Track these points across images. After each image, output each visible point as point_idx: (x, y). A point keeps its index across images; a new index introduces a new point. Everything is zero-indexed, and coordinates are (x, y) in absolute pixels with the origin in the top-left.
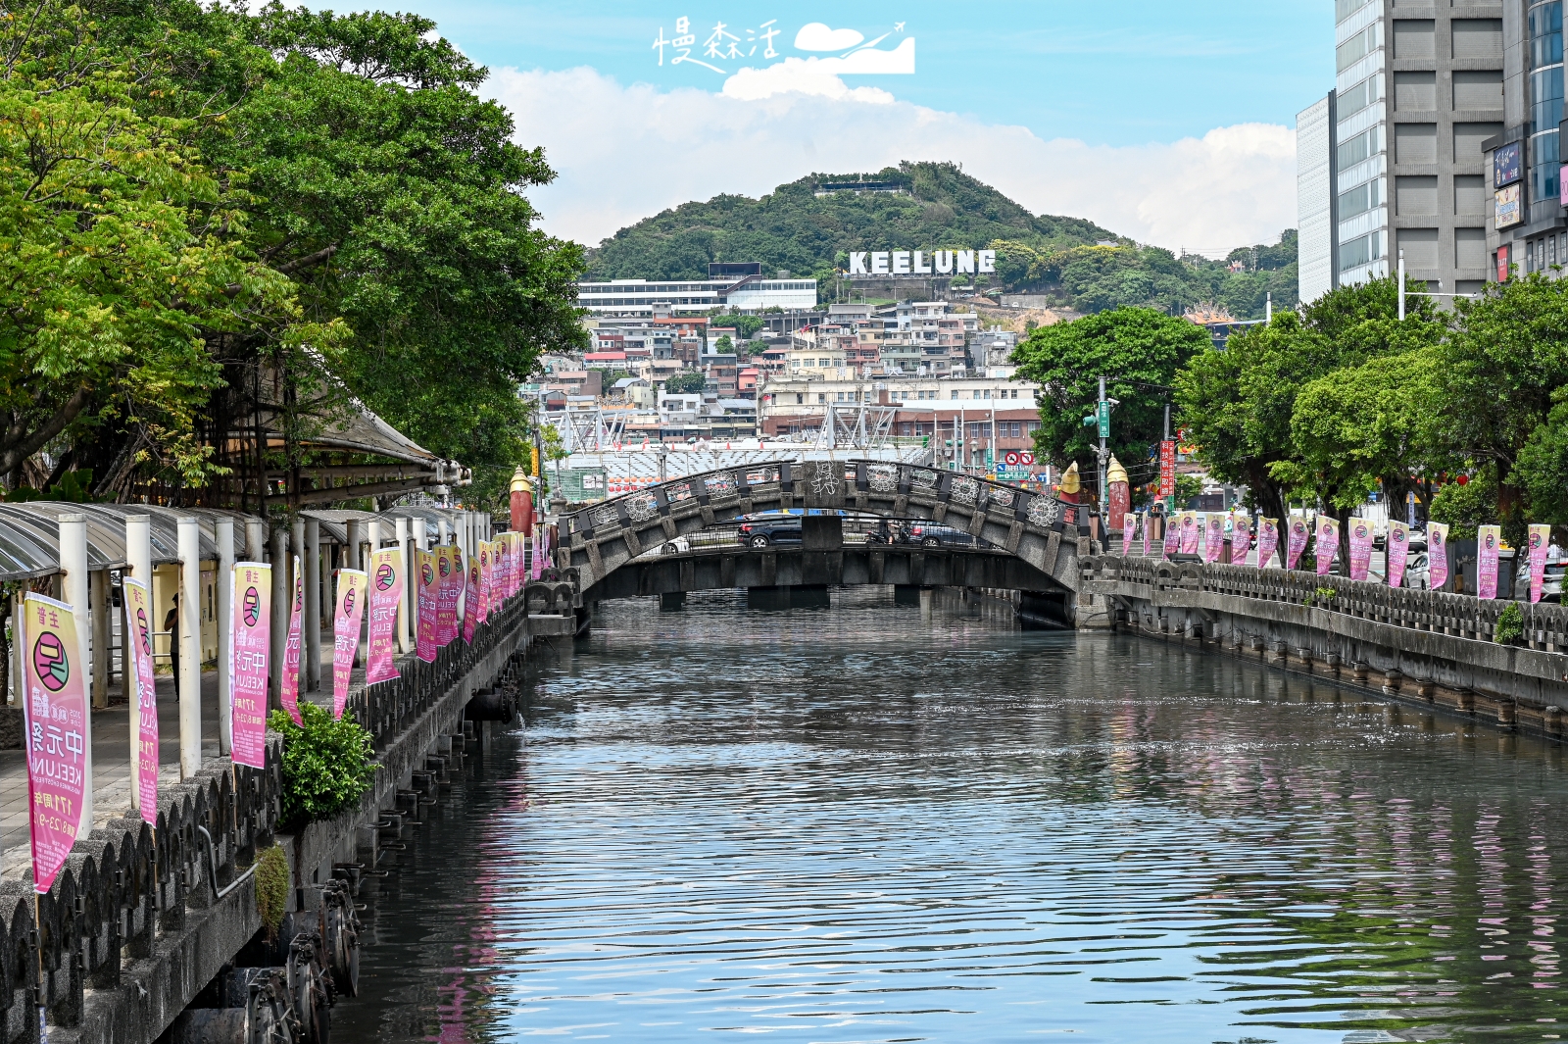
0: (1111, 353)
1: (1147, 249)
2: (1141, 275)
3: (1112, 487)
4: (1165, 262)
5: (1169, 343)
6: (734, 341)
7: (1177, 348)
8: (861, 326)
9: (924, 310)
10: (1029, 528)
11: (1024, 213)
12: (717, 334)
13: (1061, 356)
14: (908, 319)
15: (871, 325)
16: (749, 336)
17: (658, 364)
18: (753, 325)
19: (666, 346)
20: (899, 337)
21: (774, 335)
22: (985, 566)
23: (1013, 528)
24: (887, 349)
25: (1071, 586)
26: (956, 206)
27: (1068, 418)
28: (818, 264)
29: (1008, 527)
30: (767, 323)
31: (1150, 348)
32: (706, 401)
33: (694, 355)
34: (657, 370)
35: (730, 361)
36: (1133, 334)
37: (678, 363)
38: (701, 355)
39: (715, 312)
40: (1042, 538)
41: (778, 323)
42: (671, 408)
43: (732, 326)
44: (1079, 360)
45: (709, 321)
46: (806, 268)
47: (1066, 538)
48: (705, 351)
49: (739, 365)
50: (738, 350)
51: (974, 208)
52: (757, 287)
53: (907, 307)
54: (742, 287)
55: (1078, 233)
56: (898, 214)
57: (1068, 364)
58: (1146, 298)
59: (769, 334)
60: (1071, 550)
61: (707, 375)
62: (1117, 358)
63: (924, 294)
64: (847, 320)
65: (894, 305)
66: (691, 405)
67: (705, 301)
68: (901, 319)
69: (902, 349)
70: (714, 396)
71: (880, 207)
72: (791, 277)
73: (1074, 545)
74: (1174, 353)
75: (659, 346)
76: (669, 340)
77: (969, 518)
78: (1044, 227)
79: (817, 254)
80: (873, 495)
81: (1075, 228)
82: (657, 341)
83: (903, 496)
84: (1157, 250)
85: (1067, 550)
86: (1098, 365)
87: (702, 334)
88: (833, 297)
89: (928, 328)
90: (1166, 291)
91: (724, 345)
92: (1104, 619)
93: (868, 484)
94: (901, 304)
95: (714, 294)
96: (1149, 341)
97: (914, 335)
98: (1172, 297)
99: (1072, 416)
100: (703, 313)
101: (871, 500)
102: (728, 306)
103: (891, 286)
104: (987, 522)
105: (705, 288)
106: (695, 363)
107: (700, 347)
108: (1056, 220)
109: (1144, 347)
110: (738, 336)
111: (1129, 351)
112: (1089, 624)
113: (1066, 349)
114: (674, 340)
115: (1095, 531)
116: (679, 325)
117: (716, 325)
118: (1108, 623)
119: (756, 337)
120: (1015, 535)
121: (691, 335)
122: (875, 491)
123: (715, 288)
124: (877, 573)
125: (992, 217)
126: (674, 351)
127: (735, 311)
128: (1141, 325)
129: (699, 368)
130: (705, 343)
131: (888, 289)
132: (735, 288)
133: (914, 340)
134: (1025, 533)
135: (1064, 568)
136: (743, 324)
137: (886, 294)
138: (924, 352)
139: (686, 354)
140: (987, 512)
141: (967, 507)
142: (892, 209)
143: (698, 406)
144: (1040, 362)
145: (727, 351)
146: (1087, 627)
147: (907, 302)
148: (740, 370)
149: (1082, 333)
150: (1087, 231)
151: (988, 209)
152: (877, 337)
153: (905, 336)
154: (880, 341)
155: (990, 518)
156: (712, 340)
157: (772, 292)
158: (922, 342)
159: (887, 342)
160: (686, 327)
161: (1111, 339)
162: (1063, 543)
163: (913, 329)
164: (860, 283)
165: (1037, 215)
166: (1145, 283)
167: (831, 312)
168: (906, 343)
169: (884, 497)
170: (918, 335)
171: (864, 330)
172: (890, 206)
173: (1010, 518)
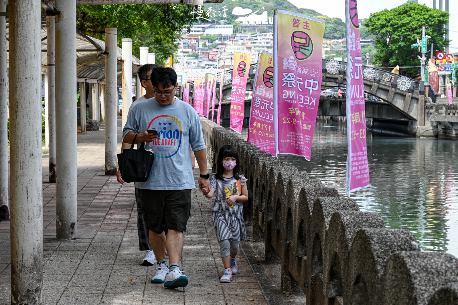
0: (410, 21)
1: (334, 18)
2: (333, 26)
3: (431, 74)
4: (340, 22)
5: (434, 17)
6: (207, 44)
7: (438, 20)
8: (246, 40)
9: (265, 35)
10: (398, 91)
11: (295, 7)
12: (202, 41)
13: (389, 22)
14: (261, 37)
15: (250, 39)
16: (212, 42)
17: (185, 50)
18: (213, 39)
19: (186, 45)
20: (258, 43)
21: (220, 42)
22: (373, 108)
23: (390, 91)
24: (255, 47)
25: (415, 117)
26: (275, 4)
27: (392, 48)
28: (233, 21)
29: (388, 91)
30: (217, 39)
31: (427, 19)
32: (199, 62)
33: (195, 48)
34: (184, 52)
35: (206, 50)
36: (419, 13)
37: (190, 50)
38: (197, 48)
39: (201, 35)
40: (403, 96)
41: (221, 39)
42: (188, 64)
43: (207, 39)
44: (397, 24)
45: (199, 37)
46: (229, 22)
47: (414, 96)
48: (198, 47)
49: (209, 51)
50: (209, 47)
51: (280, 5)
52: (214, 27)
53: (260, 34)
54: (210, 27)
55: (311, 13)
56: (257, 6)
57: (392, 25)
58: (334, 33)
59: (217, 42)
60: (416, 101)
61: (199, 54)
62: (413, 23)
63: (265, 30)
64: (242, 38)
65: (256, 34)
66: (194, 63)
67: (198, 31)
68: (258, 38)
69: (259, 47)
70: (201, 60)
71: (252, 4)
72: (225, 24)
73: (417, 99)
74: (437, 21)
75: (185, 45)
76: (187, 43)
77: (371, 86)
78: (301, 11)
79: (233, 18)
80: (328, 75)
81: (310, 12)
82: (184, 43)
83: (342, 76)
84: (337, 18)
85: (414, 101)
86: (405, 26)
87: (198, 41)
88: (238, 31)
89: (267, 41)
90: (340, 30)
91: (204, 45)
92: (431, 133)
93: (326, 70)
94: (258, 33)
95: (201, 29)
96: (426, 17)
97: (263, 43)
98: (342, 33)
99: (394, 47)
100: (198, 35)
101: (327, 78)
102: (205, 33)
103: (255, 28)
104: (379, 88)
105: (198, 27)
106: (195, 50)
107: (197, 46)
108: (304, 9)
109: (425, 19)
110: (209, 42)
111: (418, 20)
112: (424, 134)
113: (391, 19)
114: (189, 43)
115: (427, 93)
116: (190, 39)
117: (202, 39)
118: (432, 134)
119: (214, 43)
120: (391, 94)
121: (194, 42)
122: (329, 73)
123: (202, 27)
124: (326, 110)
125: (286, 8)
126: (189, 47)
127: (207, 35)
128: (422, 10)
129: (197, 52)
130: (198, 44)
131: (254, 29)
132: (208, 28)
133: (262, 44)
134: (396, 93)
135: (412, 109)
136: (211, 40)
137: (254, 30)
138: (266, 48)
139: (193, 48)
140: (379, 83)
141: (370, 81)
142: (255, 5)
143: (197, 63)
144: (381, 24)
145: (205, 47)
146: (423, 136)
147: (260, 33)
148: (209, 53)
149: (397, 13)
150: (313, 13)
151: (284, 5)
152: (251, 43)
153: (260, 43)
154: (252, 44)
155: (380, 86)
156: (201, 44)
157: (219, 29)
158: (266, 45)
159: (254, 45)
160: (192, 39)
161: (410, 16)
162: (413, 98)
163: (263, 41)
164: (246, 27)
165: (299, 8)
166: (333, 28)
167: (237, 35)
168: (260, 45)
169: (333, 76)
170: (264, 43)
171: (248, 41)
172: (255, 4)
173: (389, 87)
